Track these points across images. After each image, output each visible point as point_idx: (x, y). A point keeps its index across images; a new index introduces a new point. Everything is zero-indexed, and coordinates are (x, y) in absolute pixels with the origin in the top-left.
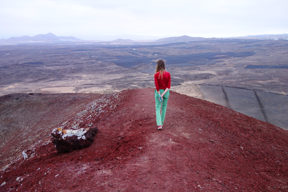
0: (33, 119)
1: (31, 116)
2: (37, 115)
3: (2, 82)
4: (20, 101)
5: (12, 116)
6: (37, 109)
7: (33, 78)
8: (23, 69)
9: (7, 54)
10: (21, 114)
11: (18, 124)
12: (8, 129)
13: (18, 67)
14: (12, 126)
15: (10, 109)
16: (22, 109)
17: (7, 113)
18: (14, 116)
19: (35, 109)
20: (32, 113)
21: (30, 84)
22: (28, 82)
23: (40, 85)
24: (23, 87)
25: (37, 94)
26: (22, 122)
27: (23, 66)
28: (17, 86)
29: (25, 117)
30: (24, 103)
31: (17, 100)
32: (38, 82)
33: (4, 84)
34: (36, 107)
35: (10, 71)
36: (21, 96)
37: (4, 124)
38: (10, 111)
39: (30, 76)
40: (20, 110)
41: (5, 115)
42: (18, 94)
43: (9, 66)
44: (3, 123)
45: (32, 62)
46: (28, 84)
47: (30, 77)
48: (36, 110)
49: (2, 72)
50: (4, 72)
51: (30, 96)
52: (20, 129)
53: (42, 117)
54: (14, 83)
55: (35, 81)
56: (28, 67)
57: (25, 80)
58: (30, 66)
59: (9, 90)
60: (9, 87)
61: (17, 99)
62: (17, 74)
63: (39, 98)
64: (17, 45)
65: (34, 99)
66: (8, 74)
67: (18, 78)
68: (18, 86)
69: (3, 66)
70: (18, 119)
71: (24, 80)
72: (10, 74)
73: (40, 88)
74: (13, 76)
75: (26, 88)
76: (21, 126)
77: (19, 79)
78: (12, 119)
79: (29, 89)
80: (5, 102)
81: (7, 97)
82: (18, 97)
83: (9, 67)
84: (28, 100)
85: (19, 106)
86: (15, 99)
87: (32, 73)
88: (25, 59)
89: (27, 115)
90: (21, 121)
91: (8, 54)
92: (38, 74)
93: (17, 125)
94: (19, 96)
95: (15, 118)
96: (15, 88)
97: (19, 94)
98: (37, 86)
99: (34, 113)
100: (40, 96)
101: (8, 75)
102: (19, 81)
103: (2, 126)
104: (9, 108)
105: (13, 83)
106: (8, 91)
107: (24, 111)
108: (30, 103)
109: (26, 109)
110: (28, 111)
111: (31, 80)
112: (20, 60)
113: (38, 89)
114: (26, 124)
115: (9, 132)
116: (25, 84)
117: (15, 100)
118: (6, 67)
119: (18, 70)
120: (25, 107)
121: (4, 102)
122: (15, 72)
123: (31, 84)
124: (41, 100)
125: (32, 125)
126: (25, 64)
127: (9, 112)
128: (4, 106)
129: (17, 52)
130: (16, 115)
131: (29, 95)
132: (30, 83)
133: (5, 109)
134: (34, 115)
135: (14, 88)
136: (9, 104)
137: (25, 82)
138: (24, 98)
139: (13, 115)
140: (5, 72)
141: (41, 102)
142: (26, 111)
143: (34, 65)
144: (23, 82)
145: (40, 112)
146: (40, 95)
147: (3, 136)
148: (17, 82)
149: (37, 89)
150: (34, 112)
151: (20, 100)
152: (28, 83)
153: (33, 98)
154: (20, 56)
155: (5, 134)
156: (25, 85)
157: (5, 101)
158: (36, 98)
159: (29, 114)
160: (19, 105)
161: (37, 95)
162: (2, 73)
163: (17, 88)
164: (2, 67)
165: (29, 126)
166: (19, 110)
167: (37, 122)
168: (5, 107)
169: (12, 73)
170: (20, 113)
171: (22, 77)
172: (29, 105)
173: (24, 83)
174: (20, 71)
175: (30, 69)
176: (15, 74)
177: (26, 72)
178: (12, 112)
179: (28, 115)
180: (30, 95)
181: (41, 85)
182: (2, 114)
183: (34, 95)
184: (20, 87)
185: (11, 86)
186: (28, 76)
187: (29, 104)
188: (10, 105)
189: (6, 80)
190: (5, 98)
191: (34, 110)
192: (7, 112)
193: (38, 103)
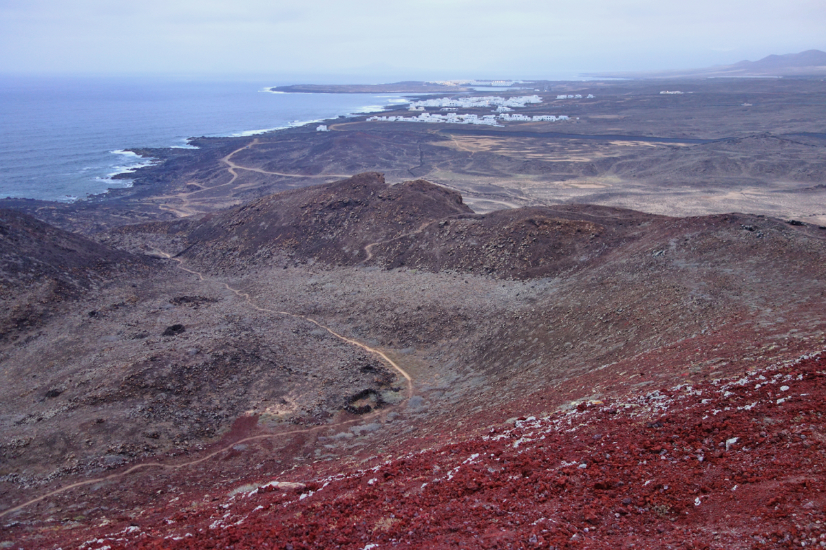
0: (786, 295)
1: (783, 284)
2: (801, 286)
3: (713, 180)
4: (759, 236)
5: (728, 271)
6: (802, 268)
7: (802, 179)
8: (780, 150)
9: (746, 105)
10: (754, 272)
11: (742, 295)
12: (711, 301)
13: (765, 142)
14: (723, 297)
15: (727, 251)
16: (759, 259)
17: (717, 259)
18: (733, 273)
19: (798, 267)
20: (786, 277)
21: (787, 195)
22: (783, 189)
23: (816, 204)
24: (766, 202)
25: (814, 226)
26: (753, 295)
27: (782, 142)
28: (748, 196)
29: (761, 282)
30: (767, 244)
31: (751, 233)
32: (815, 192)
33: (717, 185)
34: (803, 263)
35: (743, 152)
36: (764, 225)
37: (704, 285)
38: (726, 258)
39: (793, 173)
40: (752, 260)
41: (710, 263)
42: (759, 216)
43: (743, 137)
44: (703, 283)
45: (811, 131)
46: (783, 196)
47: (794, 176)
48: (801, 272)
49: (721, 152)
50: (726, 152)
51: (791, 229)
52: (746, 308)
53: (816, 295)
54: (742, 187)
55: (807, 190)
56: (795, 145)
57: (778, 183)
58: (804, 142)
59: (726, 204)
60: (727, 197)
61: (751, 229)
62: (759, 164)
63: (818, 241)
64: (779, 80)
65: (800, 240)
66: (734, 160)
67: (758, 175)
68: (753, 197)
69: (726, 136)
70: (743, 282)
71: (773, 183)
72: (738, 161)
73: (816, 212)
74: (747, 167)
75: (773, 207)
76: (748, 304)
77: (760, 178)
78: (727, 278)
79: (782, 211)
80: (719, 232)
81: (726, 219)
82: (755, 224)
83: (740, 142)
84: (783, 238)
85: (752, 250)
86: (746, 228)
87: (803, 163)
88: (791, 121)
89: (769, 278)
90: (751, 290)
91: (748, 105)
92: (820, 171)
93: (738, 298)
94: (759, 222)
95: (734, 278)
96: (742, 201)
97: (760, 218)
98: (807, 205)
99: (791, 279)
100: (821, 235)
101: (734, 162)
102: (758, 184)
103: (700, 290)
104: (724, 248)
105: (740, 187)
106: (722, 206)
107: (762, 265)
108: (787, 247)
109: (771, 261)
110: (774, 269)
111: (794, 184)
112: (777, 122)
113: (808, 215)
114: (764, 301)
115: (713, 308)
116: (775, 194)
117: (745, 231)
118: (732, 141)
119: (764, 150)
120: (768, 256)
121: (717, 231)
122: (755, 156)
123: (793, 196)
124: (820, 247)
125: (783, 309)
126: (788, 137)
127: (722, 258)
128: (715, 241)
129: (774, 100)
130: (739, 270)
131: (788, 225)
132: (790, 194)
133: (715, 249)
134: (791, 283)
135: (740, 201)
136: (727, 239)
137: (773, 188)
138: (773, 229)
139: (731, 270)
140: (729, 153)
141: (819, 250)
142: (769, 268)
143: (815, 142)
144: (770, 187)
145: (813, 279)
146: (822, 231)
147: (698, 314)
148: (751, 185)
149: (805, 214)
150: (790, 276)
151: (758, 234)
152: (784, 191)
153: (798, 235)
154: (780, 112)
155: (704, 311)
156: (773, 196)
157: (720, 229)
158: (809, 237)
159: (776, 276)
160: (752, 247)
161: (813, 230)
162: (721, 154)
163: (748, 201)
164: (724, 140)
165: (773, 307)
166: (750, 261)
167: (799, 305)
168: (716, 243)
169: (745, 157)
170: (752, 268)
171: (769, 172)
172: (780, 252)
173: (770, 190)
174: (771, 155)
175: (801, 151)
176: (753, 161)
177: (785, 159)
178: (729, 261)
179: (773, 280)
180: (792, 227)
181: (820, 205)
182: (704, 260)
183: (804, 228)
184: (757, 200)
185: (733, 195)
186: (787, 172)
187: (782, 249)
188: (729, 242)
189: (724, 176)
190: (722, 221)
191: (795, 269)
192: (717, 257)
193: (810, 253)
